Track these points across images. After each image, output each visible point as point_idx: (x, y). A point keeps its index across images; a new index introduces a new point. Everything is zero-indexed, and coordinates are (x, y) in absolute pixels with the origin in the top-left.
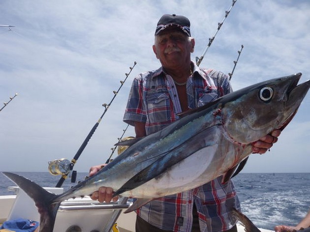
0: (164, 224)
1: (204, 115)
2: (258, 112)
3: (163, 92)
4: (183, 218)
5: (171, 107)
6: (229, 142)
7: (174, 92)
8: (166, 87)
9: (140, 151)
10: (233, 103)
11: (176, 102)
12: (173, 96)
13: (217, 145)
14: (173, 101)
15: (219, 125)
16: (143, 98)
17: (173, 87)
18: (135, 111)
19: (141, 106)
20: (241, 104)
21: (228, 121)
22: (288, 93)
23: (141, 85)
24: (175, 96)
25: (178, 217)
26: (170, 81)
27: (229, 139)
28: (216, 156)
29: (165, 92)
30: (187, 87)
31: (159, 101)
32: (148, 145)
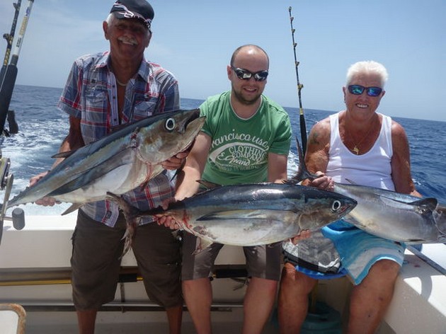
0: (96, 215)
1: (124, 137)
2: (163, 138)
3: (102, 91)
4: (111, 212)
5: (107, 109)
6: (141, 162)
7: (113, 92)
8: (106, 84)
9: (71, 166)
10: (146, 129)
11: (114, 106)
12: (112, 97)
13: (131, 164)
14: (111, 103)
15: (134, 147)
16: (82, 92)
17: (114, 86)
18: (71, 103)
19: (78, 100)
20: (152, 131)
21: (141, 145)
22: (185, 126)
23: (81, 75)
24: (114, 98)
25: (108, 211)
26: (111, 79)
27: (141, 159)
28: (131, 172)
29: (103, 90)
30: (127, 89)
31: (96, 101)
32: (78, 161)
